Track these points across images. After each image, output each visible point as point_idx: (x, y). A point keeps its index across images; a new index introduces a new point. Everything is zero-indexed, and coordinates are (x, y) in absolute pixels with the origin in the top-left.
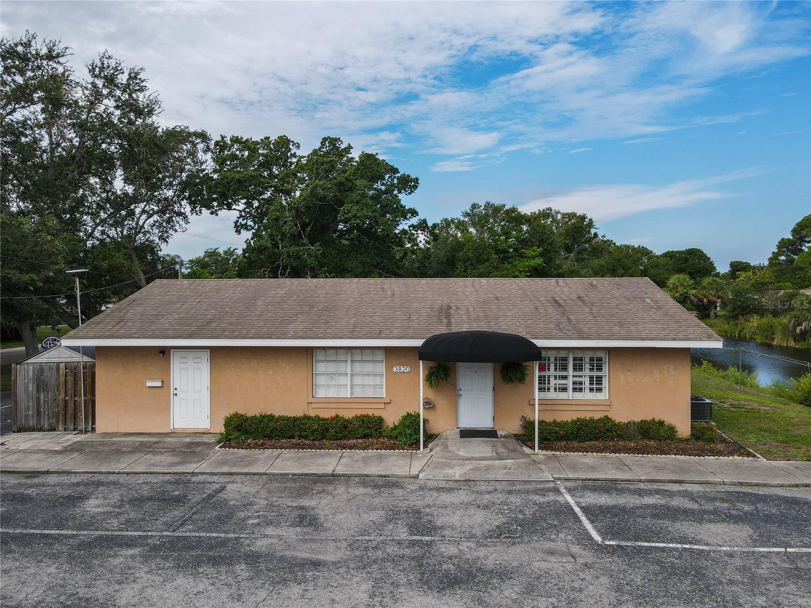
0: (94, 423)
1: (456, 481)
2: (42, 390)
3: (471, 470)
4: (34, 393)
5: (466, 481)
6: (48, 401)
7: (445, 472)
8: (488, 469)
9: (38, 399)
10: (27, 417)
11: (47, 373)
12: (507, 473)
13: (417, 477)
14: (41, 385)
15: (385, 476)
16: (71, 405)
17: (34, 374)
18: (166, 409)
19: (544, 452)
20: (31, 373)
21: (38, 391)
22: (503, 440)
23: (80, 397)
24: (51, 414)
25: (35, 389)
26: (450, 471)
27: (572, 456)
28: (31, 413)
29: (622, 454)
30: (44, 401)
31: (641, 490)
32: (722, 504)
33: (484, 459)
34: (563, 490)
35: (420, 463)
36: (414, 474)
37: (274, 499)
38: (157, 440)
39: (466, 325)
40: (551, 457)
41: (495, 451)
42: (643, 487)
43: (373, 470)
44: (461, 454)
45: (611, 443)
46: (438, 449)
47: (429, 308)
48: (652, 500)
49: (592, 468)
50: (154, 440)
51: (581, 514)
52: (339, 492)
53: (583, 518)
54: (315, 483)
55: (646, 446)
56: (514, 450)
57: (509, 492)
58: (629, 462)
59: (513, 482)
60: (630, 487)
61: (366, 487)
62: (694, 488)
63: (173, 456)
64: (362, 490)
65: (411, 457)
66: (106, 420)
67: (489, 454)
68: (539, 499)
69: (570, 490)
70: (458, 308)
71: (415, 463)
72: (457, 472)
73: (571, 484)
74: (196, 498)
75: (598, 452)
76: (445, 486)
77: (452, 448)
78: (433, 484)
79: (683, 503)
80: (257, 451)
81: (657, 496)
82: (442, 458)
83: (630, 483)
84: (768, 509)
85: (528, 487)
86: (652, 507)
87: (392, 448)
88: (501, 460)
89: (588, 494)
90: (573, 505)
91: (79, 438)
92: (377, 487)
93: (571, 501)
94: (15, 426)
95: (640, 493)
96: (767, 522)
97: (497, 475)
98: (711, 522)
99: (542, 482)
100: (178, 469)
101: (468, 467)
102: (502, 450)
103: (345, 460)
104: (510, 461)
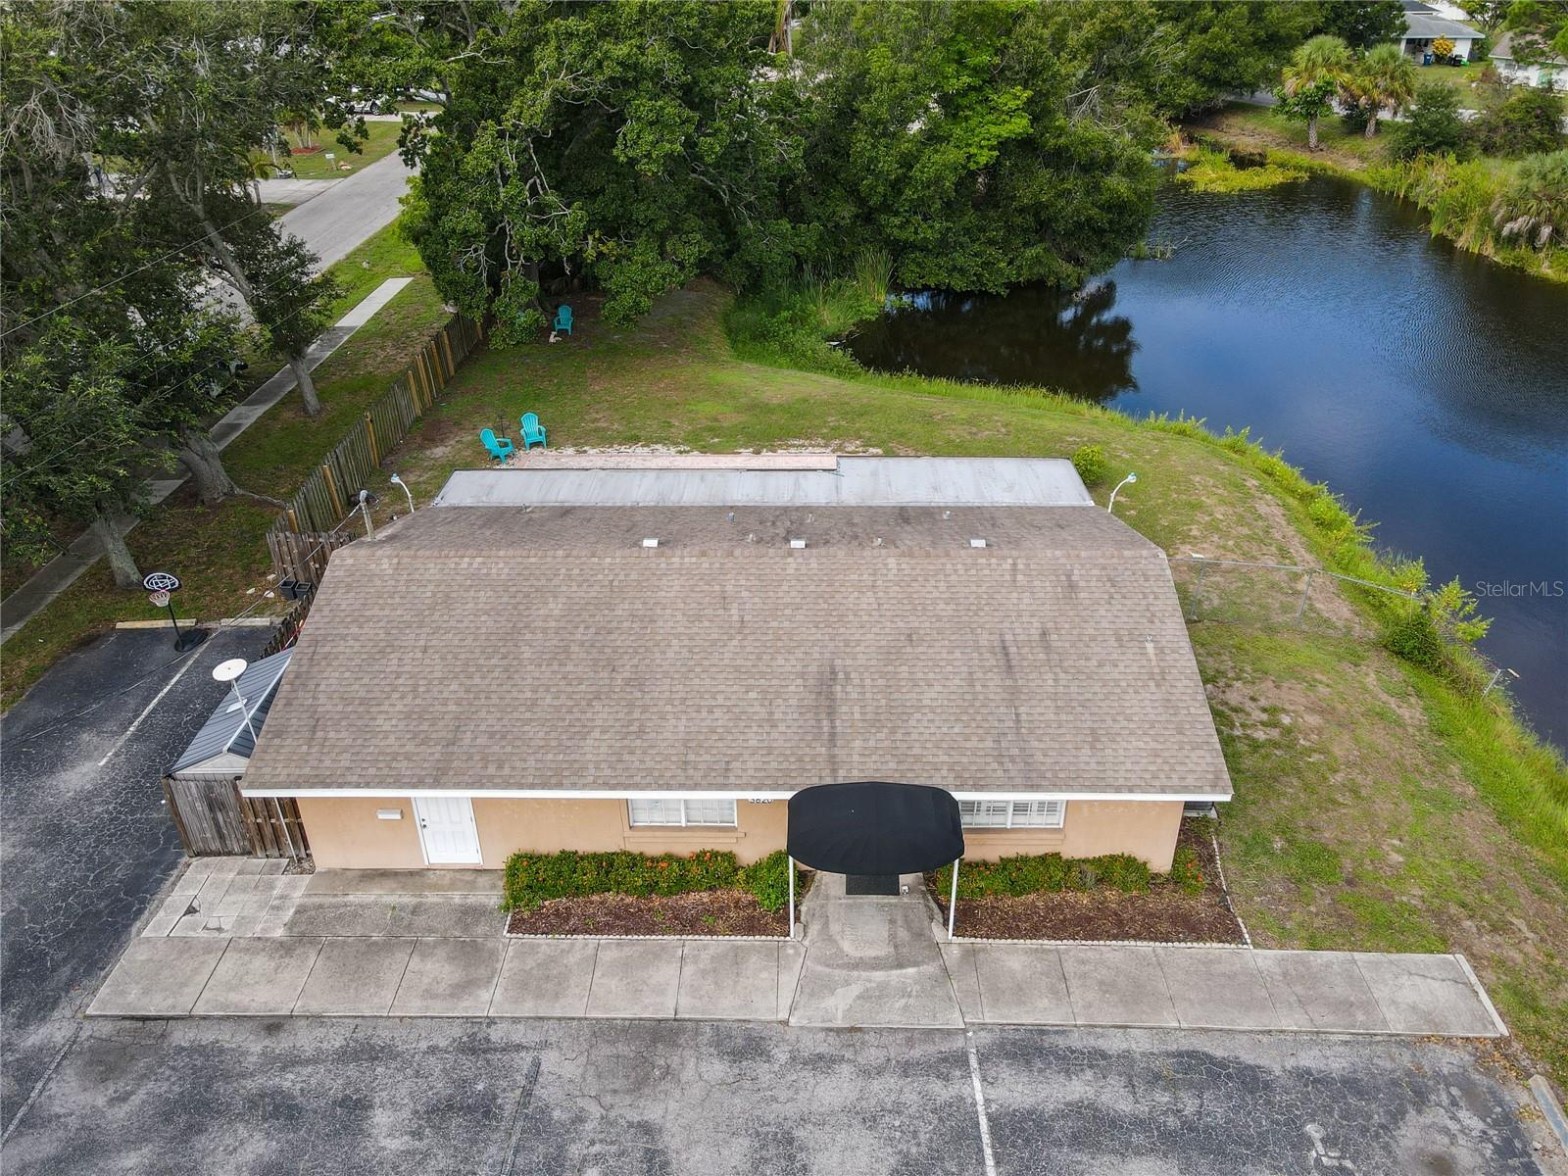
0: (307, 847)
1: (839, 1031)
2: (217, 810)
3: (859, 998)
4: (207, 813)
5: (853, 1030)
6: (231, 823)
7: (823, 1006)
8: (881, 994)
9: (215, 820)
10: (204, 840)
11: (217, 789)
12: (906, 1008)
13: (786, 1023)
14: (214, 804)
15: (744, 1021)
16: (268, 831)
17: (199, 791)
18: (416, 842)
19: (960, 940)
20: (194, 790)
21: (211, 810)
22: (906, 900)
23: (278, 819)
24: (239, 836)
25: (206, 809)
26: (830, 1002)
27: (998, 949)
28: (208, 835)
29: (1065, 942)
30: (225, 822)
32: (1164, 1098)
33: (875, 964)
34: (973, 1062)
35: (789, 980)
36: (783, 1016)
37: (608, 1099)
38: (415, 901)
39: (858, 743)
40: (970, 954)
41: (892, 937)
42: (1076, 1041)
43: (727, 1007)
44: (847, 947)
45: (1057, 898)
46: (814, 929)
47: (802, 675)
48: (1078, 1088)
49: (1020, 992)
50: (408, 900)
51: (986, 1138)
52: (688, 1074)
53: (988, 1152)
54: (654, 1041)
55: (1101, 907)
56: (919, 935)
57: (906, 1069)
58: (1070, 967)
59: (911, 1037)
60: (1061, 1042)
61: (721, 1054)
62: (1140, 1043)
63: (451, 959)
64: (717, 1069)
65: (777, 956)
66: (326, 854)
67: (883, 950)
68: (942, 1092)
69: (983, 1059)
70: (848, 678)
71: (784, 978)
72: (838, 1006)
73: (985, 1038)
74: (509, 1100)
75: (1034, 933)
76: (822, 1049)
77: (835, 928)
78: (811, 1045)
79: (1115, 1097)
80: (563, 941)
81: (1089, 1074)
82: (818, 961)
83: (1062, 1031)
84: (1217, 1108)
85: (931, 1049)
86: (1076, 1109)
87: (751, 927)
88: (900, 966)
89: (1005, 1071)
90: (980, 1108)
91: (297, 889)
92: (737, 1055)
93: (979, 1098)
94: (189, 846)
95: (1070, 1061)
96: (1204, 1151)
97: (892, 1015)
98: (1138, 1153)
99: (948, 1033)
100: (466, 1007)
101: (856, 990)
102: (903, 934)
103: (689, 970)
104: (911, 971)
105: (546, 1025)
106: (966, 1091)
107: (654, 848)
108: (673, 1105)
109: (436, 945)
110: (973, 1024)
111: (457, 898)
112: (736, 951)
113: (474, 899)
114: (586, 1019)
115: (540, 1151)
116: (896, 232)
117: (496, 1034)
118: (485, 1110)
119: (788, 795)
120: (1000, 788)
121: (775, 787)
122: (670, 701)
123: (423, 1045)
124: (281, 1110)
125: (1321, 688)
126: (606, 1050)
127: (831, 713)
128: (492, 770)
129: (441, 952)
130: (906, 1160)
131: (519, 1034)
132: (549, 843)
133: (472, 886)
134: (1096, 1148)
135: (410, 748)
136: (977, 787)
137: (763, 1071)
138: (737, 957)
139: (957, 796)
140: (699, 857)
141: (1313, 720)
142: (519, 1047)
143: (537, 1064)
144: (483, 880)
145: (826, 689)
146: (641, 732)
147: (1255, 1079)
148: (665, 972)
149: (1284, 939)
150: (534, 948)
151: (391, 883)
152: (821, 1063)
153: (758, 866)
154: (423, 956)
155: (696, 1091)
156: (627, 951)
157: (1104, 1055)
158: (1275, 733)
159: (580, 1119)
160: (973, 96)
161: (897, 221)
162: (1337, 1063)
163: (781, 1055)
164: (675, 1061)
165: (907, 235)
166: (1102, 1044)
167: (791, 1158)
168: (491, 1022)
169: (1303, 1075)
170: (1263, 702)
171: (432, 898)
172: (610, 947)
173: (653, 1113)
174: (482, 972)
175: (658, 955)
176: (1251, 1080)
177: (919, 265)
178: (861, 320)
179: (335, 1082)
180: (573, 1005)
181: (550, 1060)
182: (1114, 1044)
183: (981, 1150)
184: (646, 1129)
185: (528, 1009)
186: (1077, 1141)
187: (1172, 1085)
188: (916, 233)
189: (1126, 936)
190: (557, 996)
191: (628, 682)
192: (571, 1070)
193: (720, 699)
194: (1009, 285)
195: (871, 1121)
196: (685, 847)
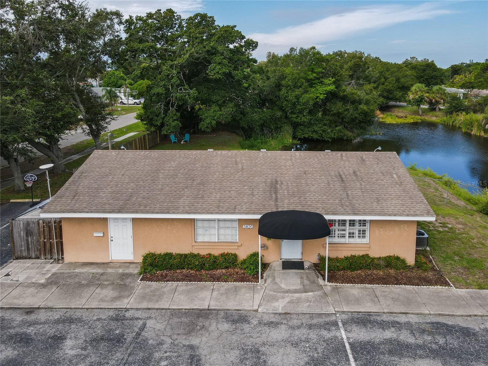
0: (62, 254)
1: (280, 314)
2: (29, 235)
3: (288, 303)
4: (25, 237)
5: (286, 313)
6: (33, 242)
7: (273, 305)
8: (299, 301)
9: (27, 240)
10: (22, 251)
11: (32, 225)
12: (309, 306)
13: (257, 311)
14: (29, 233)
15: (239, 310)
16: (48, 245)
17: (23, 226)
19: (331, 284)
20: (22, 226)
21: (27, 236)
22: (307, 271)
23: (53, 240)
24: (36, 249)
25: (25, 235)
26: (276, 304)
27: (347, 287)
28: (23, 248)
29: (375, 285)
30: (31, 241)
31: (384, 322)
33: (296, 291)
34: (340, 324)
35: (258, 298)
36: (255, 308)
37: (175, 337)
38: (102, 271)
39: (286, 201)
40: (335, 289)
41: (302, 283)
42: (385, 318)
43: (231, 305)
44: (283, 286)
45: (369, 272)
46: (269, 281)
48: (389, 334)
49: (358, 301)
50: (100, 271)
51: (349, 351)
52: (213, 327)
53: (351, 356)
54: (198, 317)
55: (389, 275)
56: (314, 282)
57: (310, 327)
58: (378, 293)
59: (312, 316)
60: (379, 318)
61: (227, 322)
62: (414, 319)
63: (113, 289)
64: (226, 326)
65: (254, 289)
66: (70, 256)
67: (299, 287)
68: (327, 335)
69: (344, 324)
70: (282, 183)
71: (256, 296)
72: (280, 305)
73: (344, 317)
74: (129, 337)
75: (362, 282)
76: (273, 320)
77: (278, 280)
78: (266, 318)
79: (405, 337)
80: (163, 284)
81: (393, 329)
82: (271, 290)
83: (378, 314)
84: (454, 342)
85: (321, 320)
86: (389, 341)
87: (242, 280)
88: (306, 292)
89: (355, 328)
90: (345, 340)
91: (54, 268)
92: (234, 322)
93: (344, 337)
94: (14, 254)
95: (384, 325)
96: (451, 357)
97: (304, 308)
98: (421, 357)
99: (329, 315)
100: (118, 304)
101: (287, 300)
102: (306, 282)
103: (215, 293)
104: (311, 293)
105: (151, 311)
106: (338, 334)
107: (203, 252)
108: (204, 339)
109: (108, 285)
110: (338, 312)
111: (121, 271)
112: (236, 287)
113: (128, 271)
114: (169, 309)
115: (141, 355)
116: (294, 119)
117: (128, 315)
120: (342, 214)
121: (254, 213)
123: (95, 318)
125: (460, 219)
126: (176, 320)
127: (276, 192)
128: (142, 208)
129: (110, 287)
130: (313, 359)
131: (138, 314)
133: (128, 267)
134: (401, 356)
135: (111, 201)
136: (333, 214)
137: (246, 327)
138: (236, 289)
140: (222, 255)
141: (460, 226)
142: (137, 319)
143: (145, 325)
144: (132, 266)
145: (274, 187)
147: (468, 332)
148: (206, 294)
149: (468, 286)
150: (150, 286)
151: (94, 266)
152: (271, 324)
153: (245, 260)
154: (102, 288)
155: (216, 334)
156: (189, 287)
157: (398, 323)
158: (446, 229)
159: (161, 343)
160: (317, 81)
161: (295, 116)
163: (255, 322)
164: (207, 324)
165: (298, 120)
166: (396, 319)
167: (259, 358)
168: (127, 310)
170: (439, 221)
171: (110, 270)
172: (182, 286)
173: (195, 341)
174: (127, 293)
175: (202, 289)
176: (466, 332)
177: (302, 130)
180: (164, 304)
181: (150, 323)
182: (403, 319)
183: (347, 356)
184: (192, 347)
185: (144, 305)
186: (391, 352)
187: (430, 333)
188: (301, 119)
189: (400, 284)
190: (157, 301)
191: (199, 184)
192: (159, 326)
194: (331, 138)
195: (295, 344)
196: (216, 252)
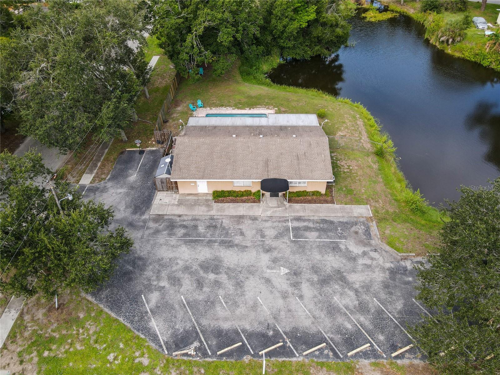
0: (178, 190)
1: (269, 217)
5: (271, 216)
8: (276, 211)
9: (162, 185)
10: (160, 189)
12: (279, 213)
14: (162, 182)
15: (254, 215)
16: (171, 187)
17: (160, 180)
18: (197, 189)
19: (289, 204)
22: (280, 198)
23: (173, 185)
24: (166, 188)
26: (267, 213)
27: (295, 205)
29: (306, 204)
30: (164, 185)
32: (318, 225)
33: (275, 207)
34: (290, 221)
35: (261, 210)
36: (260, 215)
37: (234, 225)
38: (197, 198)
39: (272, 172)
40: (290, 206)
41: (278, 203)
42: (306, 218)
43: (251, 213)
44: (270, 205)
45: (305, 198)
46: (265, 202)
47: (262, 160)
48: (306, 224)
49: (298, 211)
50: (196, 198)
51: (291, 230)
52: (246, 222)
53: (291, 232)
54: (240, 218)
55: (312, 199)
56: (282, 203)
57: (279, 222)
58: (306, 208)
59: (280, 217)
60: (304, 218)
61: (250, 220)
62: (316, 218)
63: (205, 207)
64: (250, 222)
65: (259, 206)
66: (181, 191)
67: (276, 205)
68: (284, 224)
69: (291, 220)
70: (270, 161)
71: (260, 209)
72: (269, 213)
73: (292, 218)
74: (219, 226)
75: (301, 203)
76: (266, 219)
77: (268, 202)
78: (264, 219)
79: (311, 225)
80: (224, 204)
81: (307, 222)
82: (265, 207)
83: (304, 217)
84: (325, 226)
85: (283, 219)
86: (305, 226)
87: (254, 202)
88: (279, 208)
89: (294, 222)
90: (290, 226)
91: (178, 196)
92: (253, 220)
93: (290, 225)
94: (157, 190)
95: (305, 220)
96: (322, 231)
97: (277, 214)
98: (313, 231)
99: (286, 217)
100: (209, 213)
101: (272, 211)
102: (279, 203)
103: (244, 208)
104: (281, 208)
105: (223, 216)
106: (288, 224)
107: (237, 190)
108: (244, 226)
110: (290, 216)
111: (204, 198)
112: (252, 205)
113: (208, 198)
114: (229, 215)
115: (225, 232)
116: (282, 44)
118: (215, 227)
119: (261, 180)
120: (295, 179)
121: (258, 179)
122: (240, 165)
123: (204, 219)
124: (185, 227)
125: (359, 162)
126: (232, 219)
127: (268, 167)
128: (211, 176)
129: (204, 206)
130: (279, 232)
131: (218, 217)
132: (220, 189)
133: (207, 196)
134: (307, 231)
135: (197, 173)
136: (292, 179)
137: (257, 222)
138: (252, 206)
139: (288, 180)
140: (245, 191)
141: (356, 168)
142: (219, 219)
143: (222, 222)
144: (208, 195)
145: (267, 163)
146: (236, 170)
147: (332, 222)
148: (241, 209)
149: (341, 203)
150: (219, 205)
151: (193, 196)
152: (265, 221)
153: (255, 193)
154: (201, 206)
155: (247, 224)
156: (234, 206)
157: (310, 220)
158: (348, 170)
160: (302, 8)
161: (282, 41)
162: (345, 220)
163: (260, 220)
164: (243, 221)
165: (285, 45)
166: (310, 218)
167: (262, 232)
168: (214, 216)
169: (340, 222)
170: (348, 165)
171: (200, 198)
172: (231, 205)
173: (241, 227)
174: (211, 209)
175: (239, 206)
176: (332, 223)
177: (288, 52)
178: (273, 68)
179: (192, 223)
180: (227, 213)
181: (224, 221)
182: (312, 218)
183: (290, 231)
185: (219, 214)
186: (304, 230)
187: (320, 223)
188: (287, 44)
189: (316, 203)
190: (224, 212)
191: (233, 162)
192: (227, 222)
193: (249, 165)
194: (311, 57)
195: (274, 228)
196: (243, 190)
